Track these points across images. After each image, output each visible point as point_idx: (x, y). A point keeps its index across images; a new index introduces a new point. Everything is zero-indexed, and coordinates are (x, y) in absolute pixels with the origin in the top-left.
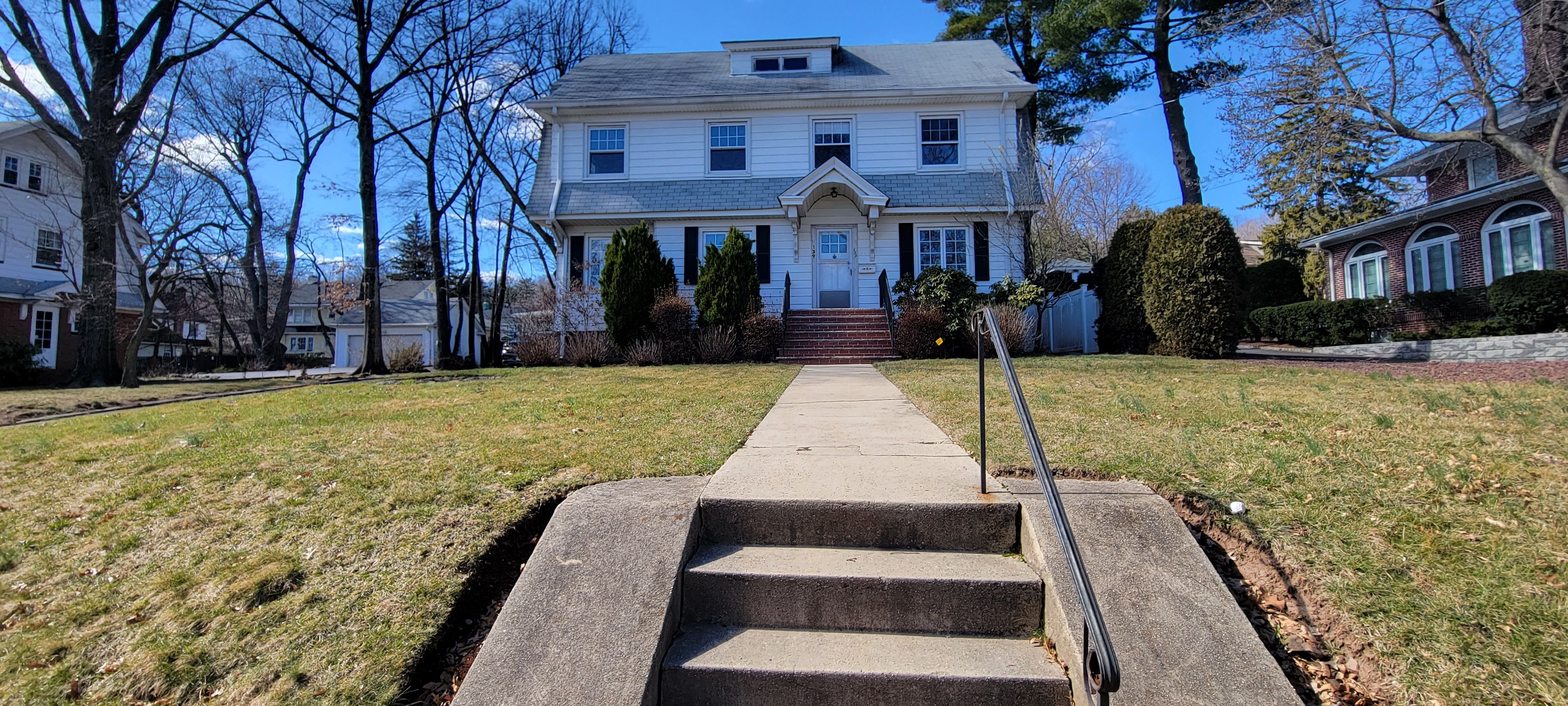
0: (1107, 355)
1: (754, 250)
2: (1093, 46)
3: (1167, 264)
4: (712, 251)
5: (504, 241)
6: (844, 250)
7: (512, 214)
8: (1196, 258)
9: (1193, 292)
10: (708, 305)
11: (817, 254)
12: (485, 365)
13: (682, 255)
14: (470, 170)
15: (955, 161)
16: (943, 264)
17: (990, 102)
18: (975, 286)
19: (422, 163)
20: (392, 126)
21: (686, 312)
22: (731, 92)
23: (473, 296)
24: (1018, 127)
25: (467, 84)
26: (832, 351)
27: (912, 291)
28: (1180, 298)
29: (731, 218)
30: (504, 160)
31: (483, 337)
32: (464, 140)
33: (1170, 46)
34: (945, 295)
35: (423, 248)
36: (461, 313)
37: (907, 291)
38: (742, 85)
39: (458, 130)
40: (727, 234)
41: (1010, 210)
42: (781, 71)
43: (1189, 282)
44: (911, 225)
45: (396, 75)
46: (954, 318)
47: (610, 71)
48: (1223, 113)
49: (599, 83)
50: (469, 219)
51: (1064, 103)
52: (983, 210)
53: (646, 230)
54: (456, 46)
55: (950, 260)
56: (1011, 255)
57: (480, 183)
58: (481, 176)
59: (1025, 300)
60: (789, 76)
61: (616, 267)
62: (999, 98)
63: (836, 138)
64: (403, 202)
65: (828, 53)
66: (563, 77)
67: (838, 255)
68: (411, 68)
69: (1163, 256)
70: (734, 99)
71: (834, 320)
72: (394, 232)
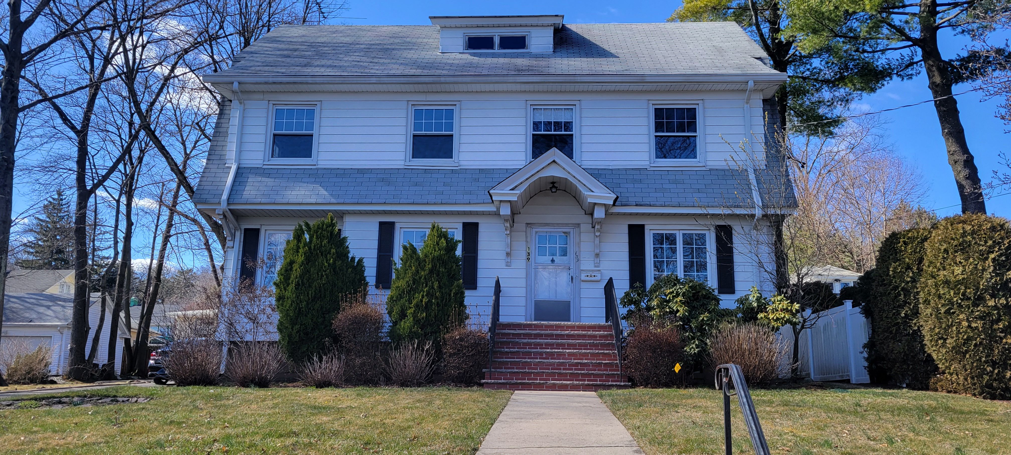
0: (879, 390)
1: (459, 252)
2: (851, 30)
3: (947, 282)
4: (410, 251)
5: (163, 227)
6: (564, 253)
7: (176, 196)
8: (981, 277)
9: (981, 318)
10: (403, 315)
11: (532, 257)
12: (126, 375)
13: (374, 254)
14: (130, 145)
15: (693, 154)
16: (680, 273)
17: (733, 91)
18: (718, 301)
19: (72, 134)
20: (41, 91)
21: (377, 323)
22: (438, 72)
23: (120, 292)
24: (764, 118)
25: (135, 47)
26: (548, 374)
27: (643, 305)
28: (965, 324)
29: (434, 213)
30: (172, 134)
31: (127, 341)
32: (127, 110)
33: (939, 32)
34: (682, 311)
35: (63, 231)
36: (103, 311)
37: (637, 303)
38: (451, 65)
39: (120, 99)
40: (428, 232)
41: (758, 212)
42: (496, 50)
43: (976, 305)
44: (643, 226)
45: (53, 36)
46: (693, 338)
47: (302, 44)
48: (1003, 111)
49: (288, 56)
50: (124, 200)
51: (817, 90)
52: (728, 212)
53: (333, 225)
54: (126, 6)
55: (688, 267)
56: (761, 265)
57: (140, 159)
58: (142, 152)
59: (778, 319)
60: (505, 56)
61: (296, 266)
62: (743, 87)
63: (558, 125)
64: (44, 178)
65: (550, 32)
66: (247, 49)
67: (557, 259)
68: (72, 29)
69: (942, 273)
70: (442, 79)
71: (551, 336)
72: (31, 212)
